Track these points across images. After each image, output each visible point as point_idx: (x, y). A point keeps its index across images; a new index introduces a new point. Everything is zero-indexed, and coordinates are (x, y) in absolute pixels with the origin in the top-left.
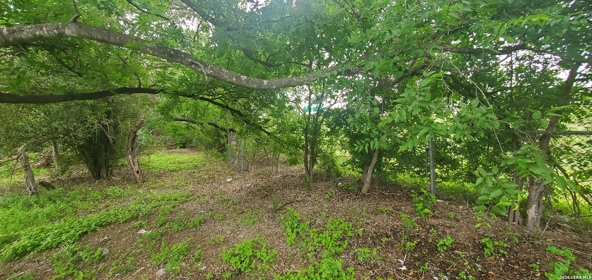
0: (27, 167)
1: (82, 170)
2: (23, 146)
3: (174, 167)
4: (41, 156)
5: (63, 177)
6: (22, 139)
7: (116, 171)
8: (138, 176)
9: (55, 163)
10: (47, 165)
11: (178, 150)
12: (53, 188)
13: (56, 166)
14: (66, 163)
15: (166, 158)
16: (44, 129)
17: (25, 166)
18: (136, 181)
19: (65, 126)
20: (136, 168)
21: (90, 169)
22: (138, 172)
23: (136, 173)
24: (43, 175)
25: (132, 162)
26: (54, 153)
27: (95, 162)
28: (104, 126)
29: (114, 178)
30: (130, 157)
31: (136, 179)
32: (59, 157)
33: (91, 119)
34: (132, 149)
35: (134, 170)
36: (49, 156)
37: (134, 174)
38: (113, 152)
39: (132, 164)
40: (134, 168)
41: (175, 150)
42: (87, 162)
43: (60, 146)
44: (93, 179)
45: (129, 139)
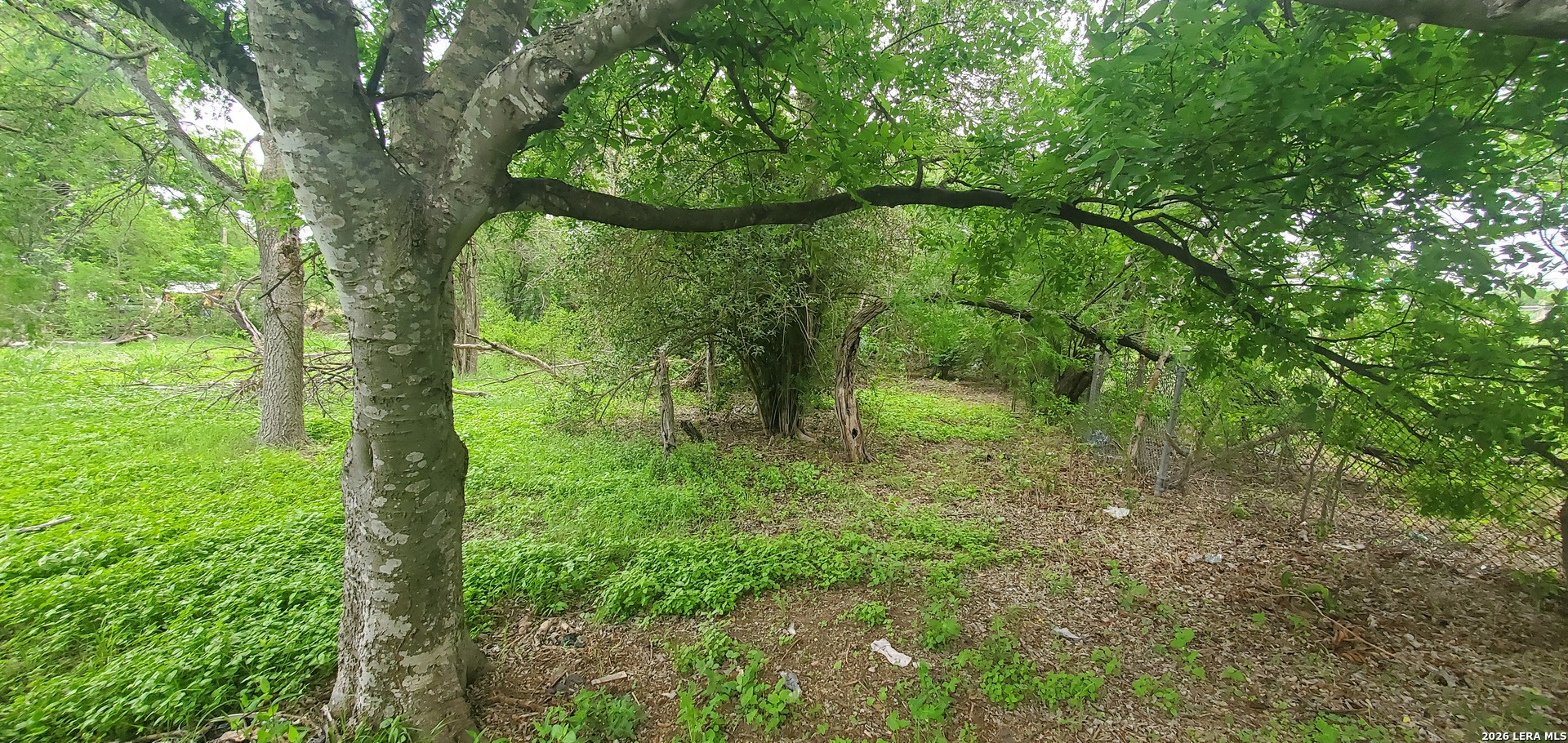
0: (665, 390)
1: (747, 405)
2: (667, 344)
3: (930, 429)
4: (690, 365)
5: (719, 416)
6: (666, 330)
7: (808, 421)
8: (854, 443)
9: (707, 384)
10: (696, 386)
11: (936, 382)
12: (700, 438)
13: (709, 390)
14: (726, 385)
15: (909, 402)
16: (699, 314)
17: (663, 387)
18: (849, 455)
19: (731, 307)
20: (852, 422)
21: (761, 406)
22: (855, 432)
23: (850, 436)
24: (688, 407)
25: (844, 405)
26: (707, 362)
27: (773, 394)
28: (802, 311)
29: (803, 436)
30: (842, 391)
31: (849, 450)
32: (716, 372)
33: (779, 295)
34: (847, 374)
35: (847, 426)
36: (700, 368)
37: (845, 437)
38: (806, 374)
39: (844, 411)
40: (847, 420)
41: (928, 383)
42: (759, 393)
43: (717, 349)
44: (765, 431)
45: (843, 345)
